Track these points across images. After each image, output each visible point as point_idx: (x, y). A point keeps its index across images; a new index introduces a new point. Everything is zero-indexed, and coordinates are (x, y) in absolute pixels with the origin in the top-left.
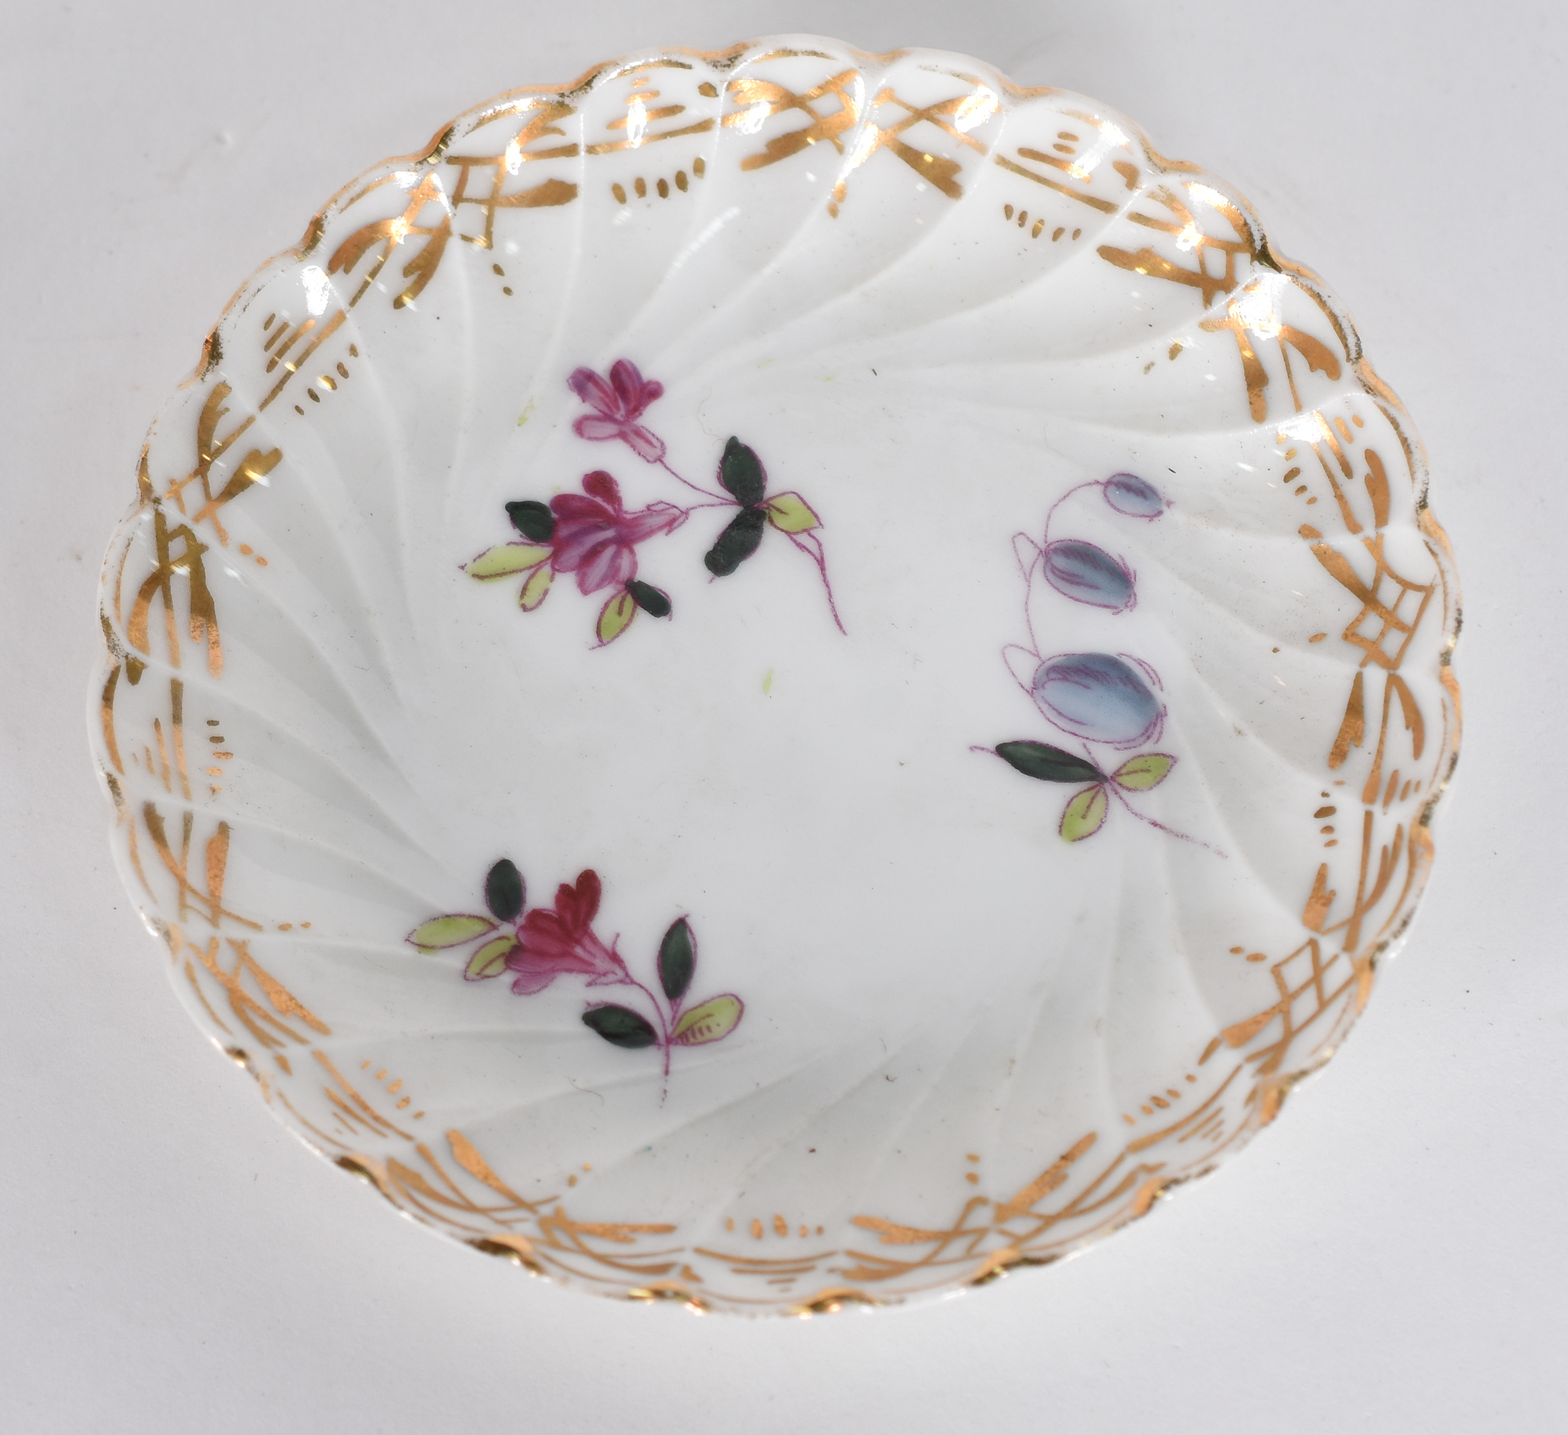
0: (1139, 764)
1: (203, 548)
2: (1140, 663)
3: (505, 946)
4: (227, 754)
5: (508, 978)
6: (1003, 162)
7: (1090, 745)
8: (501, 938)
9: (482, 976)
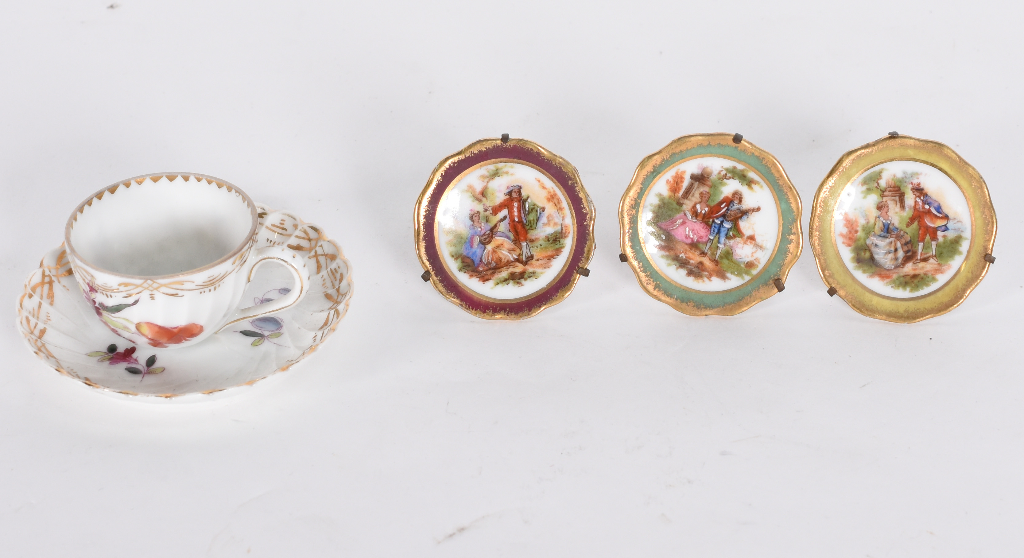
0: (273, 334)
1: (54, 281)
2: (279, 318)
3: (110, 357)
4: (50, 320)
5: (108, 362)
6: (267, 227)
7: (263, 331)
8: (109, 356)
9: (103, 361)
